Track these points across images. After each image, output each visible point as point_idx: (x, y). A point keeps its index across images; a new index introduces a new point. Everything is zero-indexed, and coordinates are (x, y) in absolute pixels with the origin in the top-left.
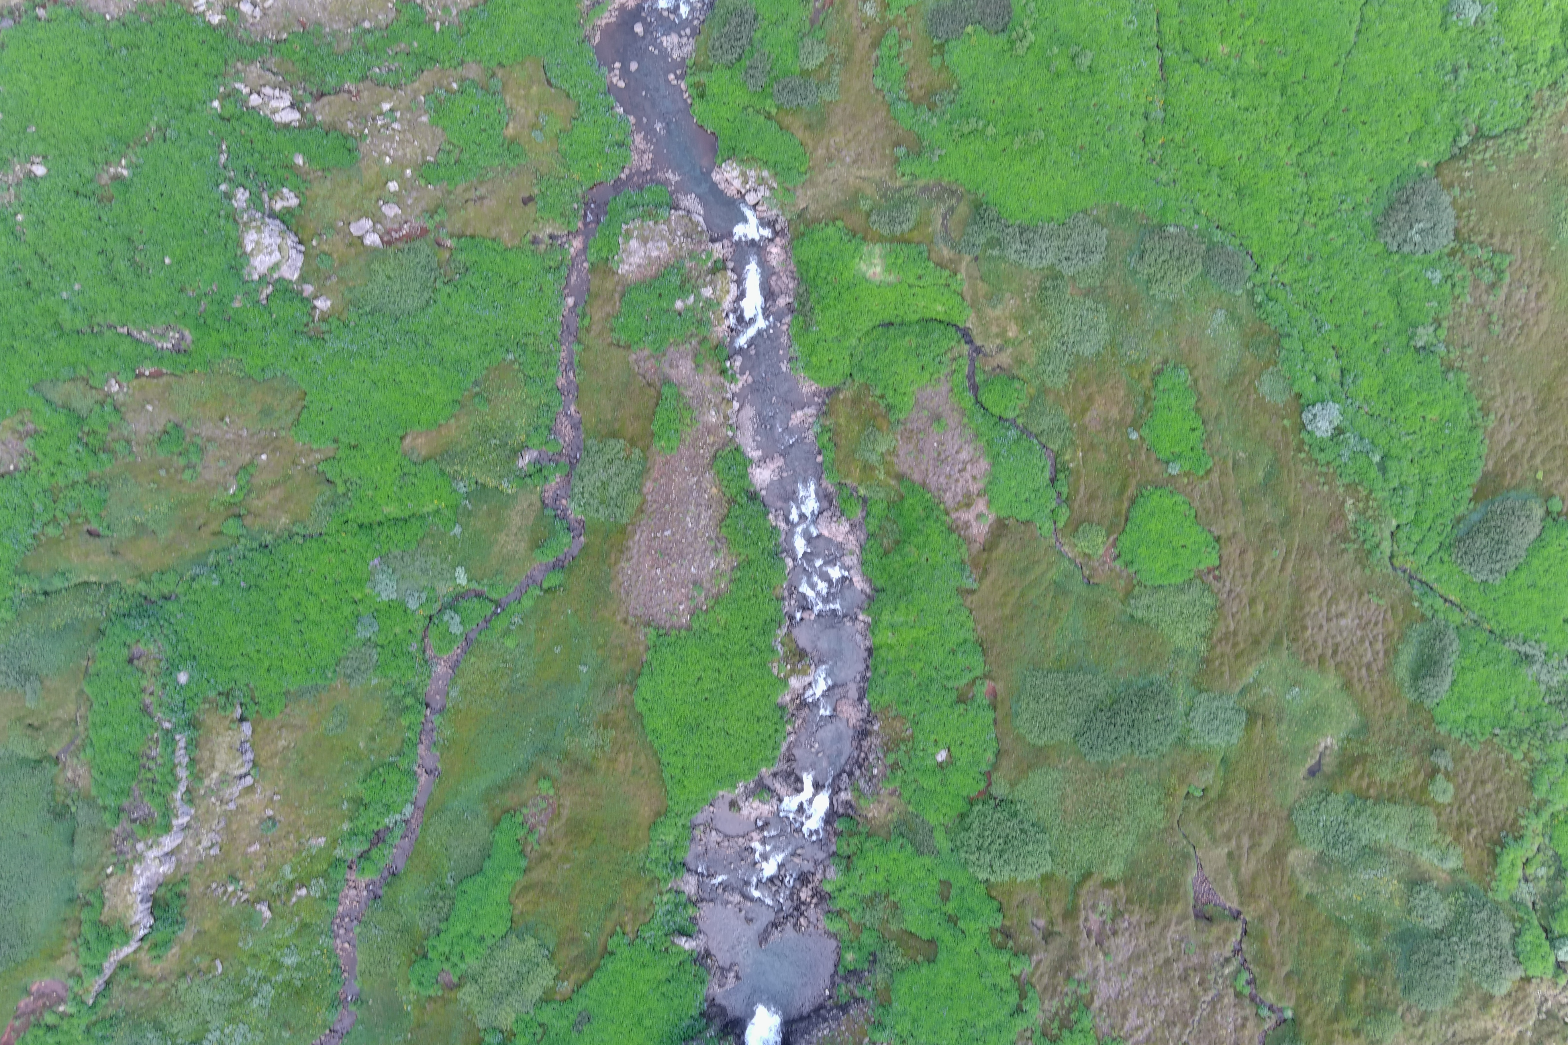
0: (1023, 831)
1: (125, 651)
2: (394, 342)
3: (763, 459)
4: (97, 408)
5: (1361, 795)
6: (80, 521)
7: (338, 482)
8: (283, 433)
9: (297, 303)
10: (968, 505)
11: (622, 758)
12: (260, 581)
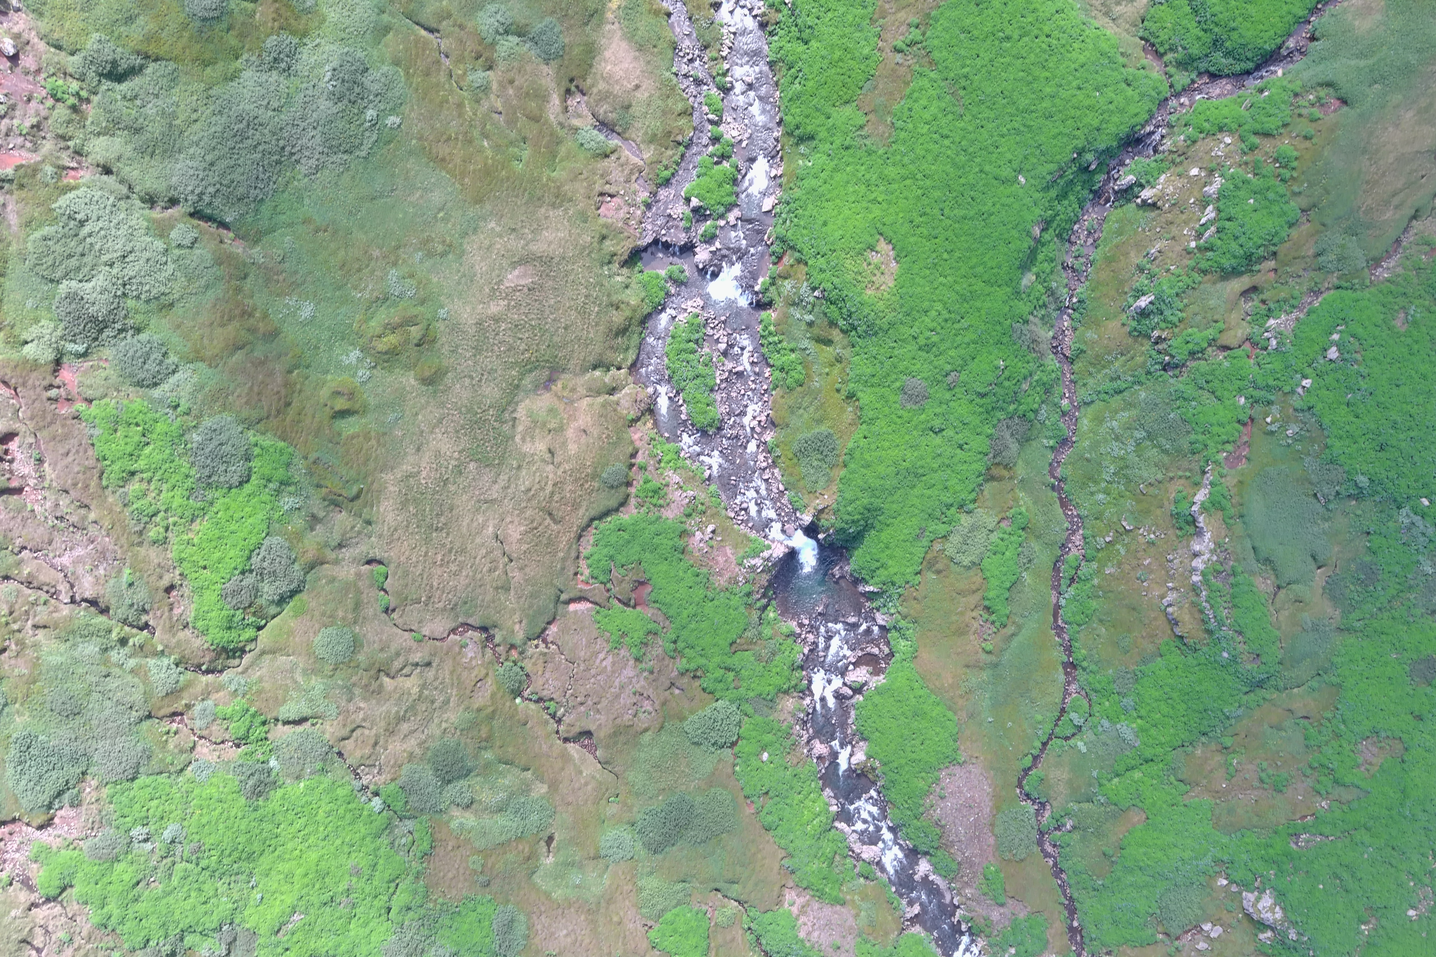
0: (706, 739)
1: (1264, 661)
2: (1173, 872)
3: (927, 876)
4: (1330, 790)
5: (519, 839)
6: (1316, 724)
7: (1176, 783)
8: (1218, 801)
9: (1237, 879)
10: (803, 907)
11: (950, 681)
12: (1200, 716)
